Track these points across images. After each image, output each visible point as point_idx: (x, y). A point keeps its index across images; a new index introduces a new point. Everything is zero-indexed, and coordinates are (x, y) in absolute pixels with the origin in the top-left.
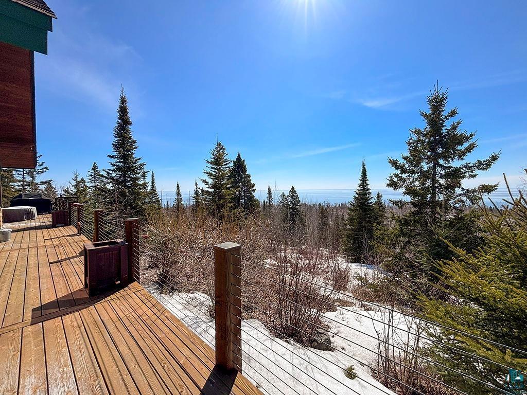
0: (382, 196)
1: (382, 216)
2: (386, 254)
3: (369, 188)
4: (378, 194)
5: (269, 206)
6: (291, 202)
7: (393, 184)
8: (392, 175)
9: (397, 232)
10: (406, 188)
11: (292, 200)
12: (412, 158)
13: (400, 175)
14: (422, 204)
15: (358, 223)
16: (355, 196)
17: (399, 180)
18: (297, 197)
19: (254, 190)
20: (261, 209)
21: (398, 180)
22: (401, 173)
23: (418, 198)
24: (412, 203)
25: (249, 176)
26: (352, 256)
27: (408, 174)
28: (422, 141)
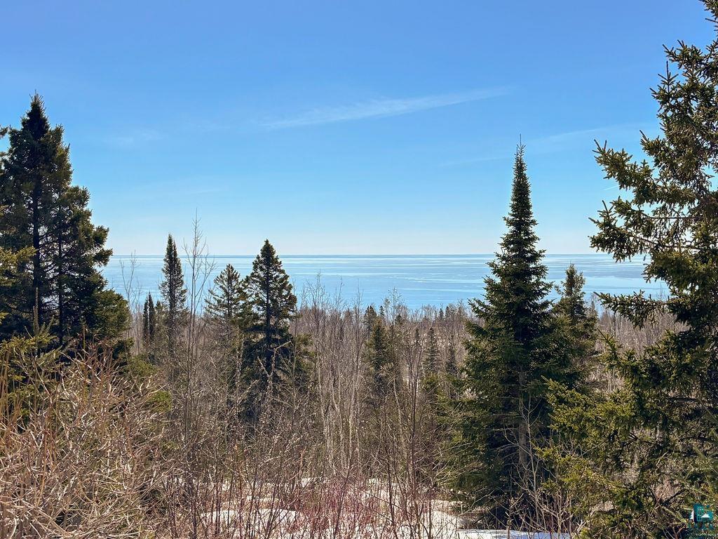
0: (582, 282)
1: (581, 351)
2: (594, 488)
3: (537, 250)
4: (571, 274)
5: (169, 322)
6: (261, 303)
7: (611, 240)
8: (609, 206)
9: (626, 409)
10: (654, 252)
11: (263, 296)
12: (672, 147)
13: (635, 207)
14: (704, 310)
15: (502, 381)
16: (490, 282)
17: (634, 224)
18: (284, 284)
19: (103, 257)
20: (134, 333)
21: (628, 226)
22: (639, 201)
23: (692, 289)
24: (675, 307)
25: (82, 197)
26: (480, 504)
27: (660, 205)
28: (703, 90)
